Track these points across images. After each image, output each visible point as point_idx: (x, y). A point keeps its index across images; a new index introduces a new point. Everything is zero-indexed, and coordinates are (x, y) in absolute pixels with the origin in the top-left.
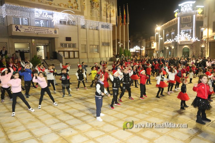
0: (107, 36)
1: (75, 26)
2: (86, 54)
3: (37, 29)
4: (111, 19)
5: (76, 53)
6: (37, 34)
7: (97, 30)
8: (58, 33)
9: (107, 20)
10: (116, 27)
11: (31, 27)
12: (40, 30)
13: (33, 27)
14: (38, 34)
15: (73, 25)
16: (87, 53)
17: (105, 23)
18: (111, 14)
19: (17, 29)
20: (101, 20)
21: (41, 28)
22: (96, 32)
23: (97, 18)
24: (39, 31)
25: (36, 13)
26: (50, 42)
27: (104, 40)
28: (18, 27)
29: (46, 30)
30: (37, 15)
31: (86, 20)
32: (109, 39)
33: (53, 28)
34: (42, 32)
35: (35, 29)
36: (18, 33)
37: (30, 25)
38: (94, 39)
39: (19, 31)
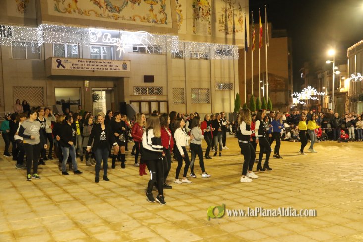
0: (228, 70)
1: (162, 54)
2: (184, 105)
3: (92, 64)
4: (236, 38)
5: (163, 105)
6: (92, 73)
7: (206, 59)
8: (128, 70)
9: (226, 39)
10: (245, 52)
11: (83, 60)
12: (97, 64)
13: (85, 61)
14: (93, 71)
15: (157, 53)
16: (186, 104)
17: (224, 46)
18: (236, 26)
19: (60, 64)
20: (214, 39)
21: (99, 61)
22: (205, 63)
23: (206, 37)
24: (97, 67)
25: (91, 36)
26: (115, 85)
27: (221, 78)
28: (61, 61)
29: (108, 65)
30: (92, 40)
31: (185, 41)
32: (232, 76)
33: (121, 61)
34: (102, 67)
35: (88, 64)
36: (61, 71)
37: (81, 57)
38: (200, 77)
39: (63, 68)
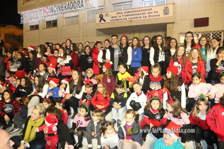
3: (130, 14)
12: (135, 13)
13: (123, 12)
14: (131, 21)
19: (101, 18)
29: (147, 12)
33: (161, 5)
34: (139, 16)
35: (126, 14)
39: (103, 22)
